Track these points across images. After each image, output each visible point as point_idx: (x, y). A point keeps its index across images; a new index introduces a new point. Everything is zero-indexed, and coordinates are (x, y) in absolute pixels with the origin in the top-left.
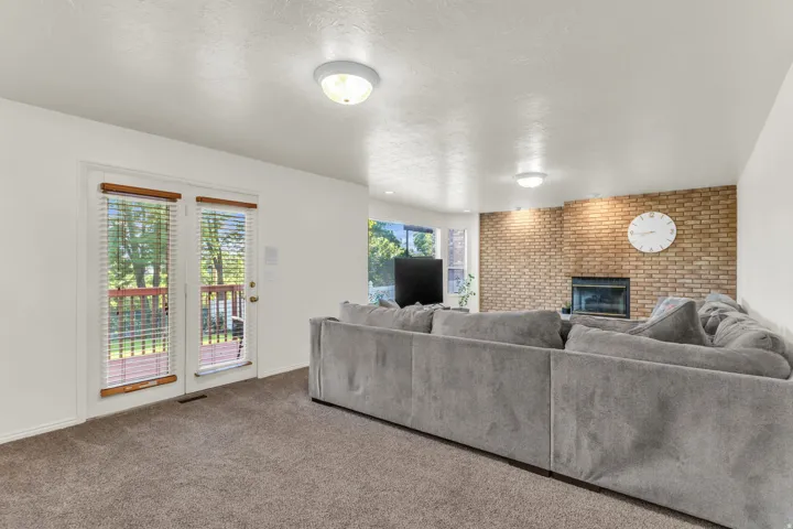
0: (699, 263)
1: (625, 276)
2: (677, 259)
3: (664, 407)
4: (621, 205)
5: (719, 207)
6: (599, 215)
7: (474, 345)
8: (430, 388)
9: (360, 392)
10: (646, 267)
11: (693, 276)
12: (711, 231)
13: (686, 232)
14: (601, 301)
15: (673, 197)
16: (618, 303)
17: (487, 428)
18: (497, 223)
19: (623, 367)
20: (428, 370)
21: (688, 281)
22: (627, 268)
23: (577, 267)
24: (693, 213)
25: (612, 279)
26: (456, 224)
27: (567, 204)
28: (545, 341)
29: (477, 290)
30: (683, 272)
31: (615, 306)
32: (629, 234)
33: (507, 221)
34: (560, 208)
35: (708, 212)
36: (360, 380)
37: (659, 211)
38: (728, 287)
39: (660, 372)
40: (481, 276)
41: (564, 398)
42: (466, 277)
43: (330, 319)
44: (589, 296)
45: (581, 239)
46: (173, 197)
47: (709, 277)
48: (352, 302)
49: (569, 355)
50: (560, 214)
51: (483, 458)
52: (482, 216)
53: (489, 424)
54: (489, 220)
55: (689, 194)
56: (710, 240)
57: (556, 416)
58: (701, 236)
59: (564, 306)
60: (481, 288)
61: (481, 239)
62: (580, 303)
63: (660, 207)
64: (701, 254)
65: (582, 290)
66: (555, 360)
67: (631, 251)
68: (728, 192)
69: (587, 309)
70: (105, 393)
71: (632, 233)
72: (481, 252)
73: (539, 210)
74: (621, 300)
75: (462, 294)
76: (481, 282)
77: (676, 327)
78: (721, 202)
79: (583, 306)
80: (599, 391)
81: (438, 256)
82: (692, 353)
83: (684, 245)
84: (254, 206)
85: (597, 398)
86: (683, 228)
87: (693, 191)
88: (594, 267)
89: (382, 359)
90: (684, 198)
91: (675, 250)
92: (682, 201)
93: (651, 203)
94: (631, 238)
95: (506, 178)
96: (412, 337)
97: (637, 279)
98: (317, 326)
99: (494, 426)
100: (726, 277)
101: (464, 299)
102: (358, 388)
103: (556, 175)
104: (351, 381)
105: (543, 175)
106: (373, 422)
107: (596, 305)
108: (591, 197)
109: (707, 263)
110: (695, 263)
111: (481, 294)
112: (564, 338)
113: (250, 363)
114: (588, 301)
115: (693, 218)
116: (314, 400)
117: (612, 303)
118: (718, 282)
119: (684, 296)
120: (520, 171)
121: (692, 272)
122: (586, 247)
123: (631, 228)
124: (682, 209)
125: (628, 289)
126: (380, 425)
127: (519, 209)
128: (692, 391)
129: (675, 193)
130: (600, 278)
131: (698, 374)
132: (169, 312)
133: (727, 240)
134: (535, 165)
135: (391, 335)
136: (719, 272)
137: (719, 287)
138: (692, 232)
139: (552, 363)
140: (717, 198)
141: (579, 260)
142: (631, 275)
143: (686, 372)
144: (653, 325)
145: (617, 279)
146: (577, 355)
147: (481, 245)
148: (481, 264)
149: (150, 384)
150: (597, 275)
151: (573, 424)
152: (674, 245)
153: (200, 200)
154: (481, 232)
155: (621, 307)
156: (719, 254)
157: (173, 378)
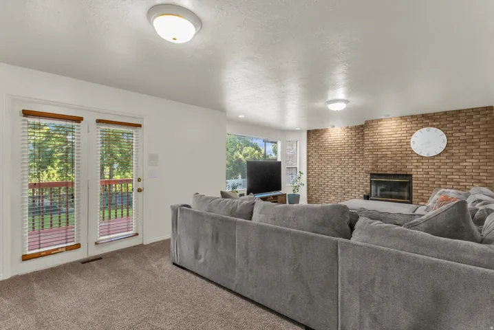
0: (465, 164)
1: (408, 173)
2: (447, 161)
3: (439, 299)
4: (406, 123)
5: (479, 123)
6: (389, 131)
7: (279, 232)
8: (248, 262)
9: (202, 260)
10: (424, 167)
11: (460, 174)
12: (473, 141)
13: (454, 142)
14: (391, 191)
15: (445, 116)
16: (404, 191)
17: (289, 299)
18: (319, 136)
19: (399, 259)
20: (247, 249)
21: (456, 177)
22: (411, 167)
23: (374, 167)
24: (459, 128)
25: (398, 175)
26: (292, 138)
27: (367, 122)
28: (336, 231)
29: (305, 182)
30: (452, 170)
31: (401, 194)
32: (411, 143)
33: (326, 135)
34: (362, 126)
35: (472, 127)
36: (202, 252)
37: (434, 126)
38: (487, 182)
39: (434, 266)
40: (308, 173)
41: (349, 282)
42: (298, 173)
43: (185, 206)
44: (383, 187)
45: (376, 147)
46: (78, 120)
47: (473, 174)
48: (201, 193)
49: (354, 245)
50: (362, 130)
51: (286, 322)
52: (309, 132)
53: (290, 296)
54: (314, 135)
55: (456, 114)
56: (473, 147)
57: (342, 296)
58: (466, 144)
59: (365, 193)
60: (308, 181)
61: (308, 148)
62: (377, 191)
63: (435, 124)
64: (466, 157)
65: (378, 183)
66: (342, 249)
67: (413, 155)
68: (487, 112)
69: (381, 196)
70: (26, 258)
71: (414, 143)
72: (308, 156)
73: (348, 128)
74: (406, 189)
75: (295, 184)
76: (308, 177)
77: (449, 223)
78: (481, 119)
79: (378, 193)
80: (379, 279)
81: (279, 160)
82: (465, 250)
83: (453, 151)
84: (140, 126)
85: (377, 284)
86: (452, 138)
87: (459, 111)
88: (386, 167)
89: (216, 237)
90: (453, 117)
91: (446, 154)
92: (451, 119)
93: (428, 121)
94: (413, 147)
95: (320, 104)
96: (235, 223)
97: (417, 175)
98: (175, 210)
99: (293, 298)
100: (486, 174)
101: (296, 188)
102: (200, 258)
103: (356, 101)
104: (196, 252)
105: (346, 101)
106: (210, 284)
107: (388, 193)
108: (383, 117)
109: (471, 164)
110: (461, 164)
111: (308, 185)
112: (352, 228)
113: (137, 234)
114: (381, 190)
115: (460, 131)
116: (174, 264)
117: (399, 191)
118: (479, 178)
119: (453, 188)
120: (330, 98)
121: (459, 170)
122: (380, 153)
123: (413, 139)
124: (452, 125)
125: (410, 182)
126: (215, 287)
127: (333, 127)
128: (465, 288)
129: (446, 113)
130: (390, 175)
131: (471, 272)
132: (75, 199)
133: (486, 147)
134: (340, 93)
135: (223, 220)
136: (480, 171)
137: (479, 181)
138: (459, 141)
139: (339, 251)
140: (478, 116)
141: (375, 162)
142: (414, 172)
143: (459, 269)
144: (428, 219)
145: (403, 175)
146: (361, 246)
147: (308, 152)
148: (308, 164)
149: (60, 250)
150: (388, 173)
151: (356, 304)
152: (445, 151)
153: (99, 121)
154: (308, 142)
155: (406, 194)
156: (480, 157)
157: (78, 246)
